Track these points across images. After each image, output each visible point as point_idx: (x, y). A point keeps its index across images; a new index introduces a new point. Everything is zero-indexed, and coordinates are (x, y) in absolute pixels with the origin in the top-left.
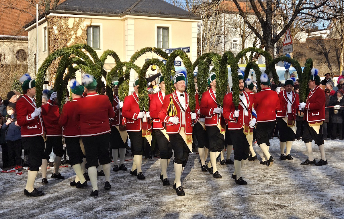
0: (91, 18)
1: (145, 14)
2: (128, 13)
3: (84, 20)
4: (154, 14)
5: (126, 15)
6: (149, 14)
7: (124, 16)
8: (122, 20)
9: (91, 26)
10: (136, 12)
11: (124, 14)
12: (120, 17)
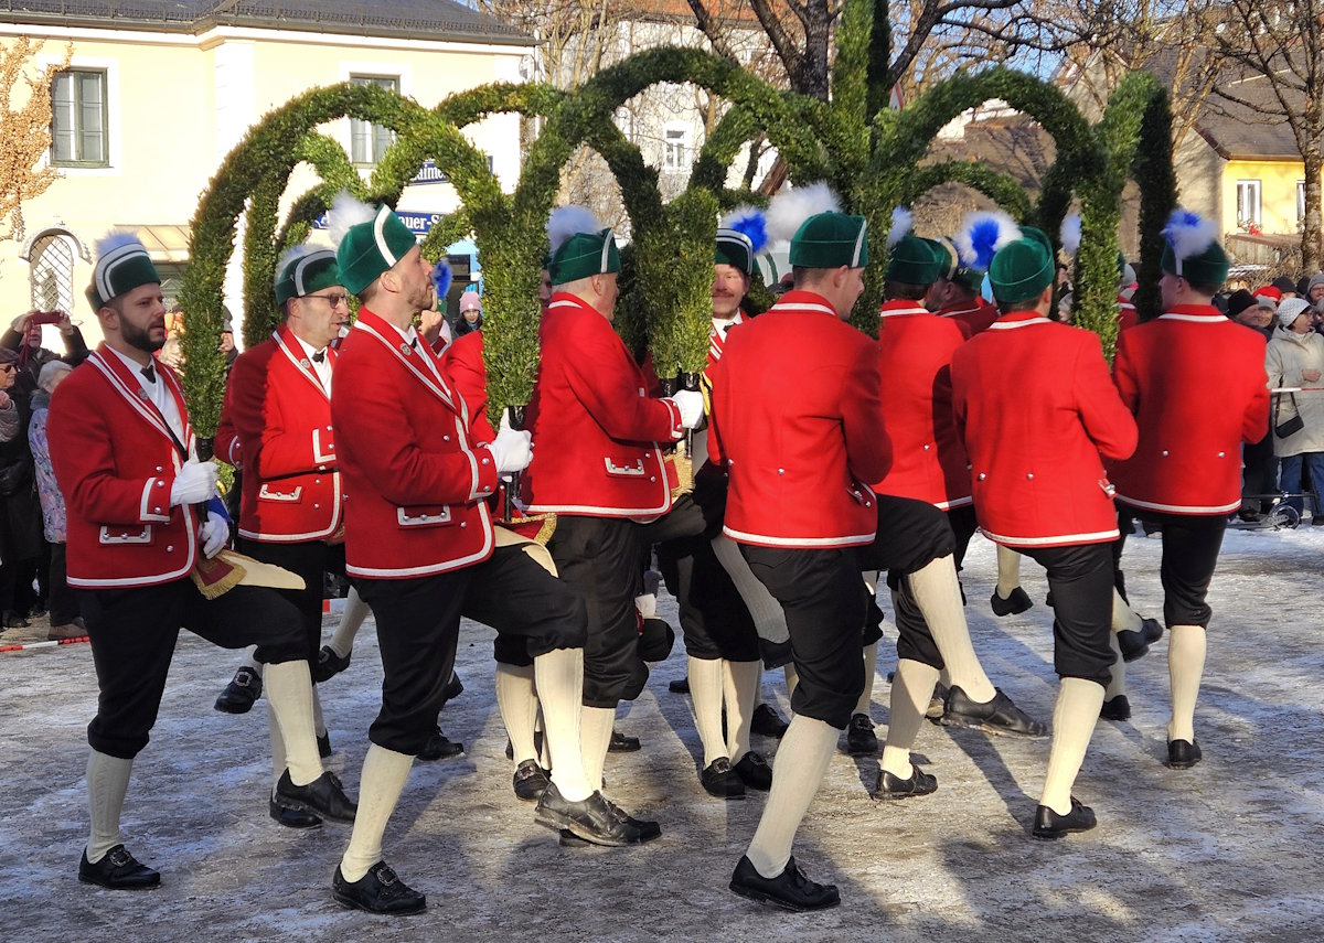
0: (70, 38)
1: (299, 21)
2: (225, 19)
3: (39, 46)
4: (336, 24)
5: (218, 27)
6: (314, 22)
7: (208, 28)
8: (200, 46)
9: (68, 71)
10: (261, 15)
11: (211, 21)
12: (195, 34)
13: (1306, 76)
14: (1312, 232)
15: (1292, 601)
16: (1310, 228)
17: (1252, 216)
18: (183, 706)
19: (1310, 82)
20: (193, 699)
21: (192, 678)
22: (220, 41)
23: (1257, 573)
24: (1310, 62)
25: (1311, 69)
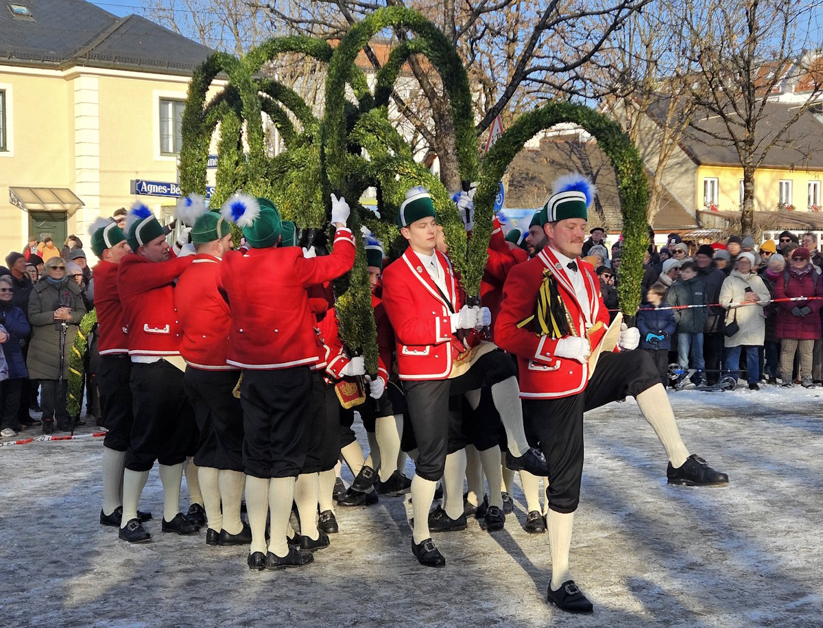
1: (127, 64)
2: (80, 61)
4: (151, 67)
5: (76, 67)
6: (137, 65)
7: (71, 66)
8: (64, 77)
10: (104, 59)
11: (71, 63)
12: (61, 70)
13: (746, 117)
14: (747, 212)
15: (731, 435)
16: (746, 209)
17: (713, 199)
18: (53, 490)
19: (748, 121)
20: (59, 485)
21: (58, 472)
22: (77, 75)
23: (711, 417)
24: (748, 110)
25: (749, 113)
